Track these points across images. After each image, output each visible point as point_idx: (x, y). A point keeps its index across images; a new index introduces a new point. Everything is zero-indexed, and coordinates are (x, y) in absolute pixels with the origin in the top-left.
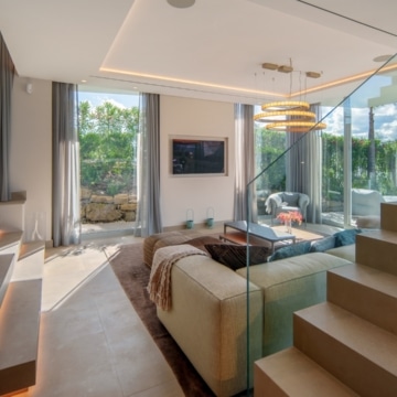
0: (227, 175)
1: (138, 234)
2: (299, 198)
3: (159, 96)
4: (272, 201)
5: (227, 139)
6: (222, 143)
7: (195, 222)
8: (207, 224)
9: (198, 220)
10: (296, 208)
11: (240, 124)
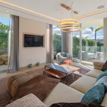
0: (44, 47)
1: (8, 71)
2: (66, 54)
3: (19, 17)
4: (58, 55)
5: (44, 35)
6: (43, 36)
7: (33, 65)
8: (37, 65)
9: (34, 63)
10: (66, 58)
11: (48, 30)
